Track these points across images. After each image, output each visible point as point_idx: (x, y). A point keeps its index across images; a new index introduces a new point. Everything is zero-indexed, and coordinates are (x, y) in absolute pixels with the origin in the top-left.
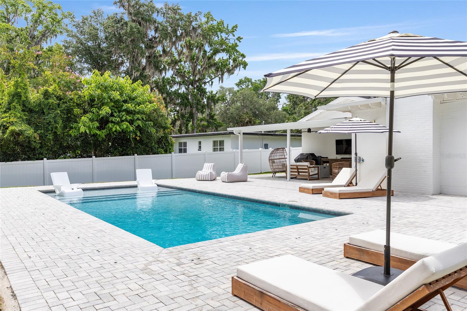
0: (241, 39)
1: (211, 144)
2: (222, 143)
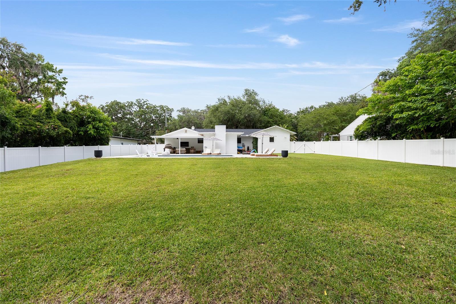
0: (66, 79)
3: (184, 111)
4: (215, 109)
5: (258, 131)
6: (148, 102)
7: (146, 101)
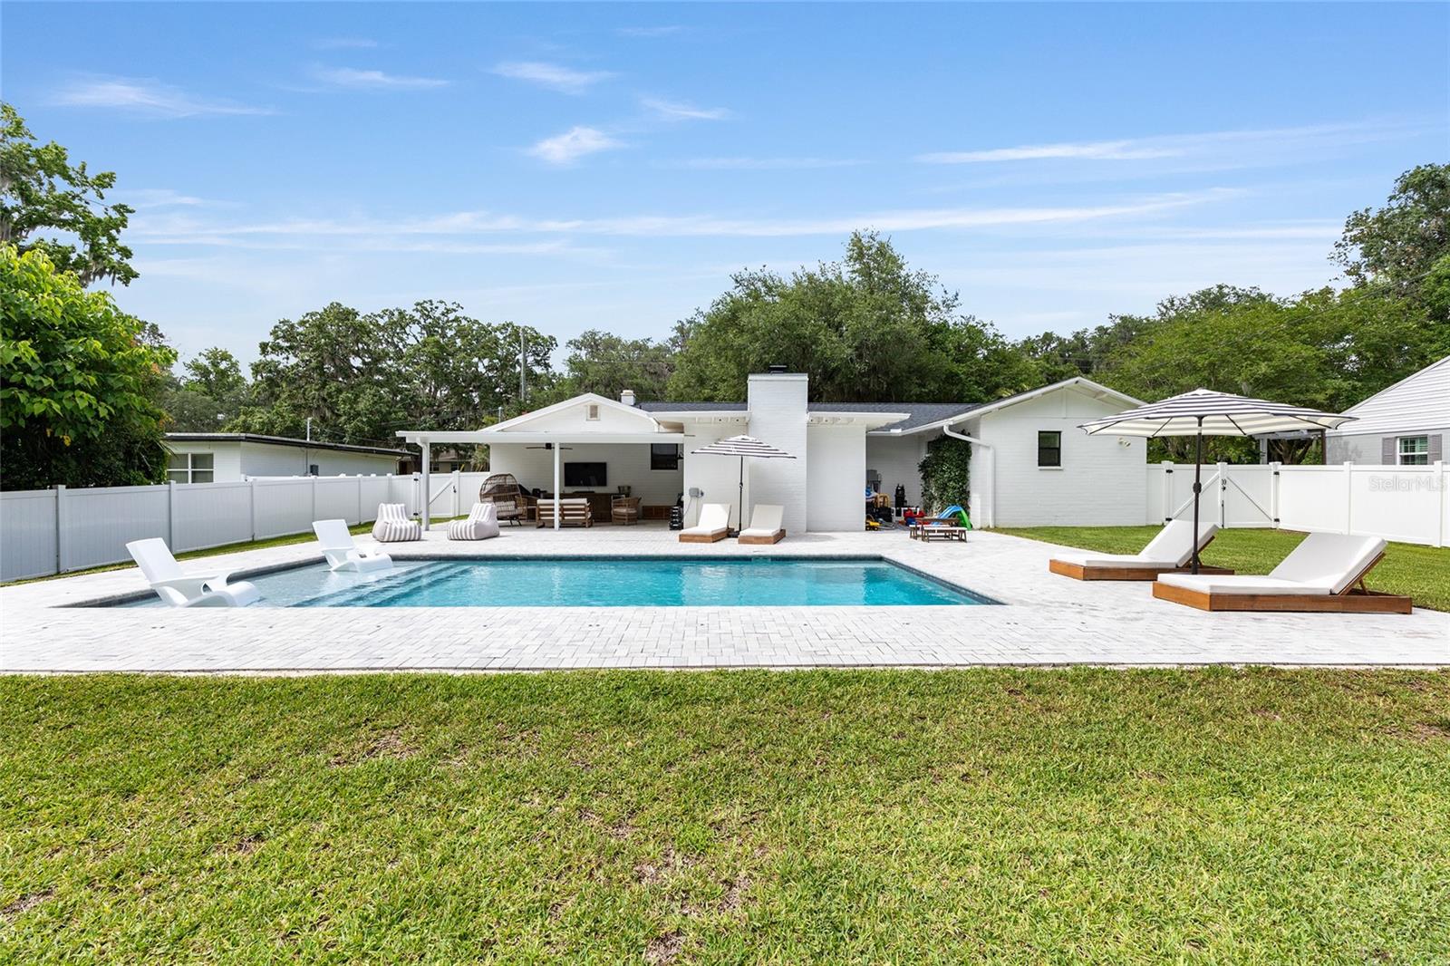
0: (128, 212)
2: (207, 462)
3: (592, 342)
4: (728, 319)
6: (460, 313)
7: (454, 307)
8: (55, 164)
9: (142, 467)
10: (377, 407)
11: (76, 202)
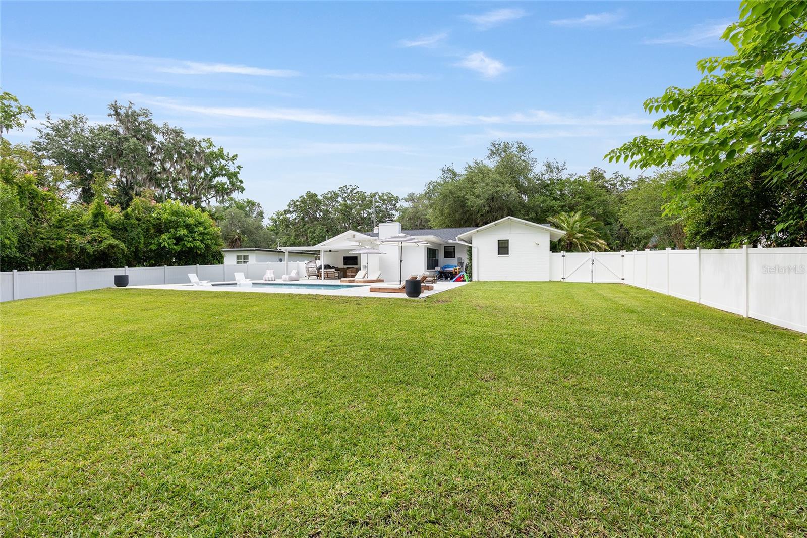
0: (241, 167)
1: (235, 258)
2: (246, 258)
5: (469, 231)
6: (358, 190)
7: (356, 187)
8: (220, 155)
9: (217, 260)
10: (321, 234)
11: (226, 167)
